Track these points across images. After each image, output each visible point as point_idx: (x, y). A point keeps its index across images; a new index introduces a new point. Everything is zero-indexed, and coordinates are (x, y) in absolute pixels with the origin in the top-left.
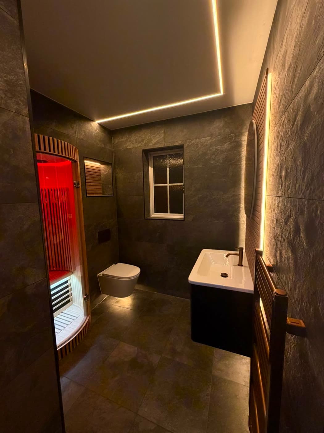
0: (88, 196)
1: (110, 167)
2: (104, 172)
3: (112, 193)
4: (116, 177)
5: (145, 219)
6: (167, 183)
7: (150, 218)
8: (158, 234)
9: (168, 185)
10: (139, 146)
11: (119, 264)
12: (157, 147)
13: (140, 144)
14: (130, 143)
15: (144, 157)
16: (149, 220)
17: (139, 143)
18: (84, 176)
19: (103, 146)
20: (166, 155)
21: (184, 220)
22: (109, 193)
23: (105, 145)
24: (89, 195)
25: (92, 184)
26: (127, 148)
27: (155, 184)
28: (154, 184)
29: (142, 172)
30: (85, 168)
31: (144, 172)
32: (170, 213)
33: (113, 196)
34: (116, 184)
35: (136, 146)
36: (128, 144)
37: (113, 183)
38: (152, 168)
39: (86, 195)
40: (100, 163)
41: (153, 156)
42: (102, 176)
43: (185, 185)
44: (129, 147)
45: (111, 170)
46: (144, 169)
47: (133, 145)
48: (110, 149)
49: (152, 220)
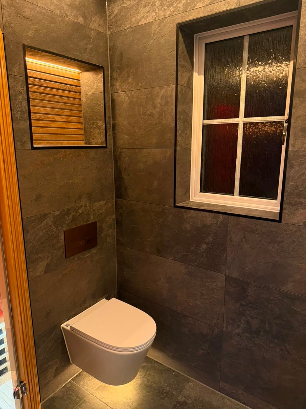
0: (35, 146)
1: (101, 75)
2: (87, 88)
3: (104, 139)
4: (113, 101)
5: (175, 206)
6: (237, 116)
7: (189, 205)
8: (205, 246)
9: (241, 120)
10: (170, 16)
11: (114, 300)
12: (215, 11)
13: (171, 9)
14: (147, 9)
15: (182, 46)
16: (183, 210)
17: (169, 6)
18: (26, 97)
19: (81, 20)
20: (242, 37)
21: (280, 221)
22: (98, 140)
23: (85, 18)
24: (38, 143)
25: (57, 118)
26: (140, 24)
27: (208, 119)
28: (204, 119)
29: (174, 86)
30: (27, 76)
31: (179, 87)
32: (241, 194)
33: (106, 147)
34: (114, 117)
35: (162, 14)
36: (143, 11)
37: (107, 114)
38: (202, 77)
39: (32, 144)
40: (79, 67)
41: (206, 45)
42: (84, 100)
43: (292, 121)
44: (143, 22)
45: (102, 84)
46: (179, 78)
47: (154, 14)
48: (101, 30)
49: (192, 211)
